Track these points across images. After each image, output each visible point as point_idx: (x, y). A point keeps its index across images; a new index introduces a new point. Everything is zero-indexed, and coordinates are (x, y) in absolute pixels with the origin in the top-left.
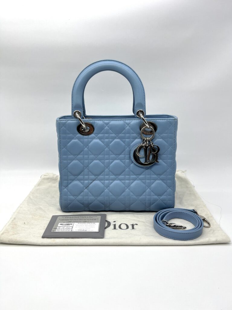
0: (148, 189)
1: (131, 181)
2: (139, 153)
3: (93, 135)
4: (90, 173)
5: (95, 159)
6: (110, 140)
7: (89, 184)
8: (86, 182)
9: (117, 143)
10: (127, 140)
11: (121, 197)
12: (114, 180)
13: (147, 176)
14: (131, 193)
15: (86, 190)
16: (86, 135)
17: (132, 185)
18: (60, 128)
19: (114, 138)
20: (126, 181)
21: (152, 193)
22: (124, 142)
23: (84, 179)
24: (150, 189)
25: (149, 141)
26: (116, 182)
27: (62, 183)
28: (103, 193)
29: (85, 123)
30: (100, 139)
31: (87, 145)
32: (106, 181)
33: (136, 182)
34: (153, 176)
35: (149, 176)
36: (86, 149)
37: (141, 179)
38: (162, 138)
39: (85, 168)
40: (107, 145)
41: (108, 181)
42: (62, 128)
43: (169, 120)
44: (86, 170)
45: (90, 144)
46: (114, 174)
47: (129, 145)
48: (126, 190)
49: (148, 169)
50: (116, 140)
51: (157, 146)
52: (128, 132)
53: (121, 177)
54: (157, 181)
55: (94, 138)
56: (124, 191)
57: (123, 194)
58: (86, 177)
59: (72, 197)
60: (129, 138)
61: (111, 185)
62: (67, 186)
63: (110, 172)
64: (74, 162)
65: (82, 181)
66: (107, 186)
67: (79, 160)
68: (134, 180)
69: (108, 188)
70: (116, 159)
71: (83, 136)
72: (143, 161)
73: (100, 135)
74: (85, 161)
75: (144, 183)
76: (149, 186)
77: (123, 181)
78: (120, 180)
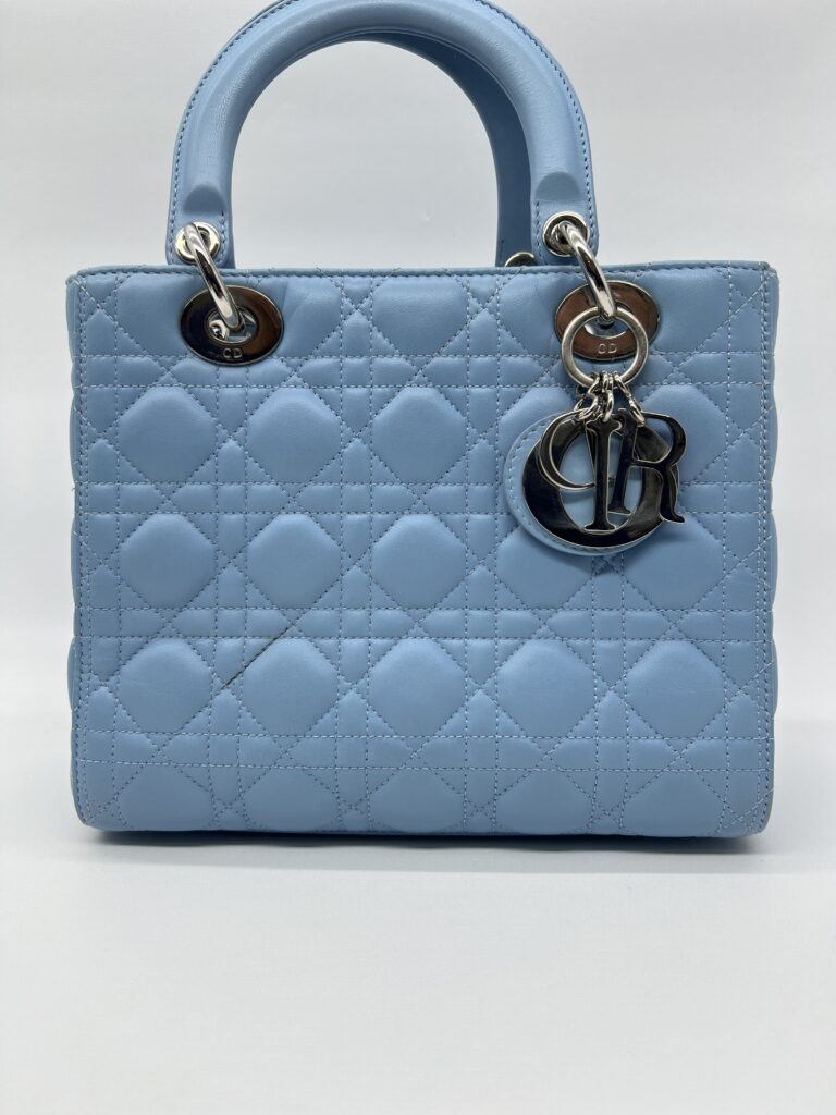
0: (610, 694)
1: (502, 642)
2: (558, 466)
3: (273, 365)
4: (254, 594)
5: (282, 509)
6: (378, 390)
7: (247, 659)
8: (229, 644)
9: (417, 411)
10: (476, 390)
11: (439, 739)
12: (397, 634)
13: (598, 612)
14: (504, 718)
15: (226, 695)
16: (233, 363)
17: (510, 668)
18: (83, 315)
19: (398, 380)
20: (470, 641)
21: (635, 721)
22: (459, 404)
23: (217, 632)
24: (621, 694)
25: (619, 395)
26: (409, 647)
27: (84, 649)
28: (327, 716)
29: (232, 291)
30: (315, 382)
31: (235, 420)
32: (347, 642)
33: (531, 649)
34: (639, 614)
35: (614, 613)
36: (231, 444)
37: (560, 634)
38: (691, 376)
39: (223, 559)
40: (359, 420)
41: (362, 641)
42: (92, 317)
43: (730, 270)
44: (230, 573)
45: (258, 418)
46: (396, 602)
47: (486, 420)
48: (473, 699)
49: (603, 571)
50: (410, 393)
51: (669, 421)
52: (486, 347)
53: (442, 616)
54: (665, 648)
55: (276, 381)
56: (458, 703)
57: (450, 721)
58: (230, 615)
59: (139, 738)
60: (486, 378)
61: (380, 668)
62: (115, 671)
63: (375, 588)
64: (160, 520)
65: (205, 643)
66: (358, 673)
67: (189, 509)
68: (523, 634)
69: (362, 682)
70: (409, 508)
71: (214, 367)
72: (580, 514)
73: (316, 363)
74: (226, 516)
75: (585, 657)
76: (613, 675)
77: (455, 642)
78: (437, 634)
